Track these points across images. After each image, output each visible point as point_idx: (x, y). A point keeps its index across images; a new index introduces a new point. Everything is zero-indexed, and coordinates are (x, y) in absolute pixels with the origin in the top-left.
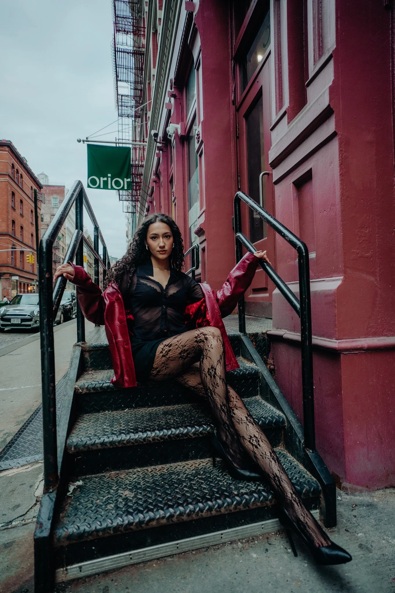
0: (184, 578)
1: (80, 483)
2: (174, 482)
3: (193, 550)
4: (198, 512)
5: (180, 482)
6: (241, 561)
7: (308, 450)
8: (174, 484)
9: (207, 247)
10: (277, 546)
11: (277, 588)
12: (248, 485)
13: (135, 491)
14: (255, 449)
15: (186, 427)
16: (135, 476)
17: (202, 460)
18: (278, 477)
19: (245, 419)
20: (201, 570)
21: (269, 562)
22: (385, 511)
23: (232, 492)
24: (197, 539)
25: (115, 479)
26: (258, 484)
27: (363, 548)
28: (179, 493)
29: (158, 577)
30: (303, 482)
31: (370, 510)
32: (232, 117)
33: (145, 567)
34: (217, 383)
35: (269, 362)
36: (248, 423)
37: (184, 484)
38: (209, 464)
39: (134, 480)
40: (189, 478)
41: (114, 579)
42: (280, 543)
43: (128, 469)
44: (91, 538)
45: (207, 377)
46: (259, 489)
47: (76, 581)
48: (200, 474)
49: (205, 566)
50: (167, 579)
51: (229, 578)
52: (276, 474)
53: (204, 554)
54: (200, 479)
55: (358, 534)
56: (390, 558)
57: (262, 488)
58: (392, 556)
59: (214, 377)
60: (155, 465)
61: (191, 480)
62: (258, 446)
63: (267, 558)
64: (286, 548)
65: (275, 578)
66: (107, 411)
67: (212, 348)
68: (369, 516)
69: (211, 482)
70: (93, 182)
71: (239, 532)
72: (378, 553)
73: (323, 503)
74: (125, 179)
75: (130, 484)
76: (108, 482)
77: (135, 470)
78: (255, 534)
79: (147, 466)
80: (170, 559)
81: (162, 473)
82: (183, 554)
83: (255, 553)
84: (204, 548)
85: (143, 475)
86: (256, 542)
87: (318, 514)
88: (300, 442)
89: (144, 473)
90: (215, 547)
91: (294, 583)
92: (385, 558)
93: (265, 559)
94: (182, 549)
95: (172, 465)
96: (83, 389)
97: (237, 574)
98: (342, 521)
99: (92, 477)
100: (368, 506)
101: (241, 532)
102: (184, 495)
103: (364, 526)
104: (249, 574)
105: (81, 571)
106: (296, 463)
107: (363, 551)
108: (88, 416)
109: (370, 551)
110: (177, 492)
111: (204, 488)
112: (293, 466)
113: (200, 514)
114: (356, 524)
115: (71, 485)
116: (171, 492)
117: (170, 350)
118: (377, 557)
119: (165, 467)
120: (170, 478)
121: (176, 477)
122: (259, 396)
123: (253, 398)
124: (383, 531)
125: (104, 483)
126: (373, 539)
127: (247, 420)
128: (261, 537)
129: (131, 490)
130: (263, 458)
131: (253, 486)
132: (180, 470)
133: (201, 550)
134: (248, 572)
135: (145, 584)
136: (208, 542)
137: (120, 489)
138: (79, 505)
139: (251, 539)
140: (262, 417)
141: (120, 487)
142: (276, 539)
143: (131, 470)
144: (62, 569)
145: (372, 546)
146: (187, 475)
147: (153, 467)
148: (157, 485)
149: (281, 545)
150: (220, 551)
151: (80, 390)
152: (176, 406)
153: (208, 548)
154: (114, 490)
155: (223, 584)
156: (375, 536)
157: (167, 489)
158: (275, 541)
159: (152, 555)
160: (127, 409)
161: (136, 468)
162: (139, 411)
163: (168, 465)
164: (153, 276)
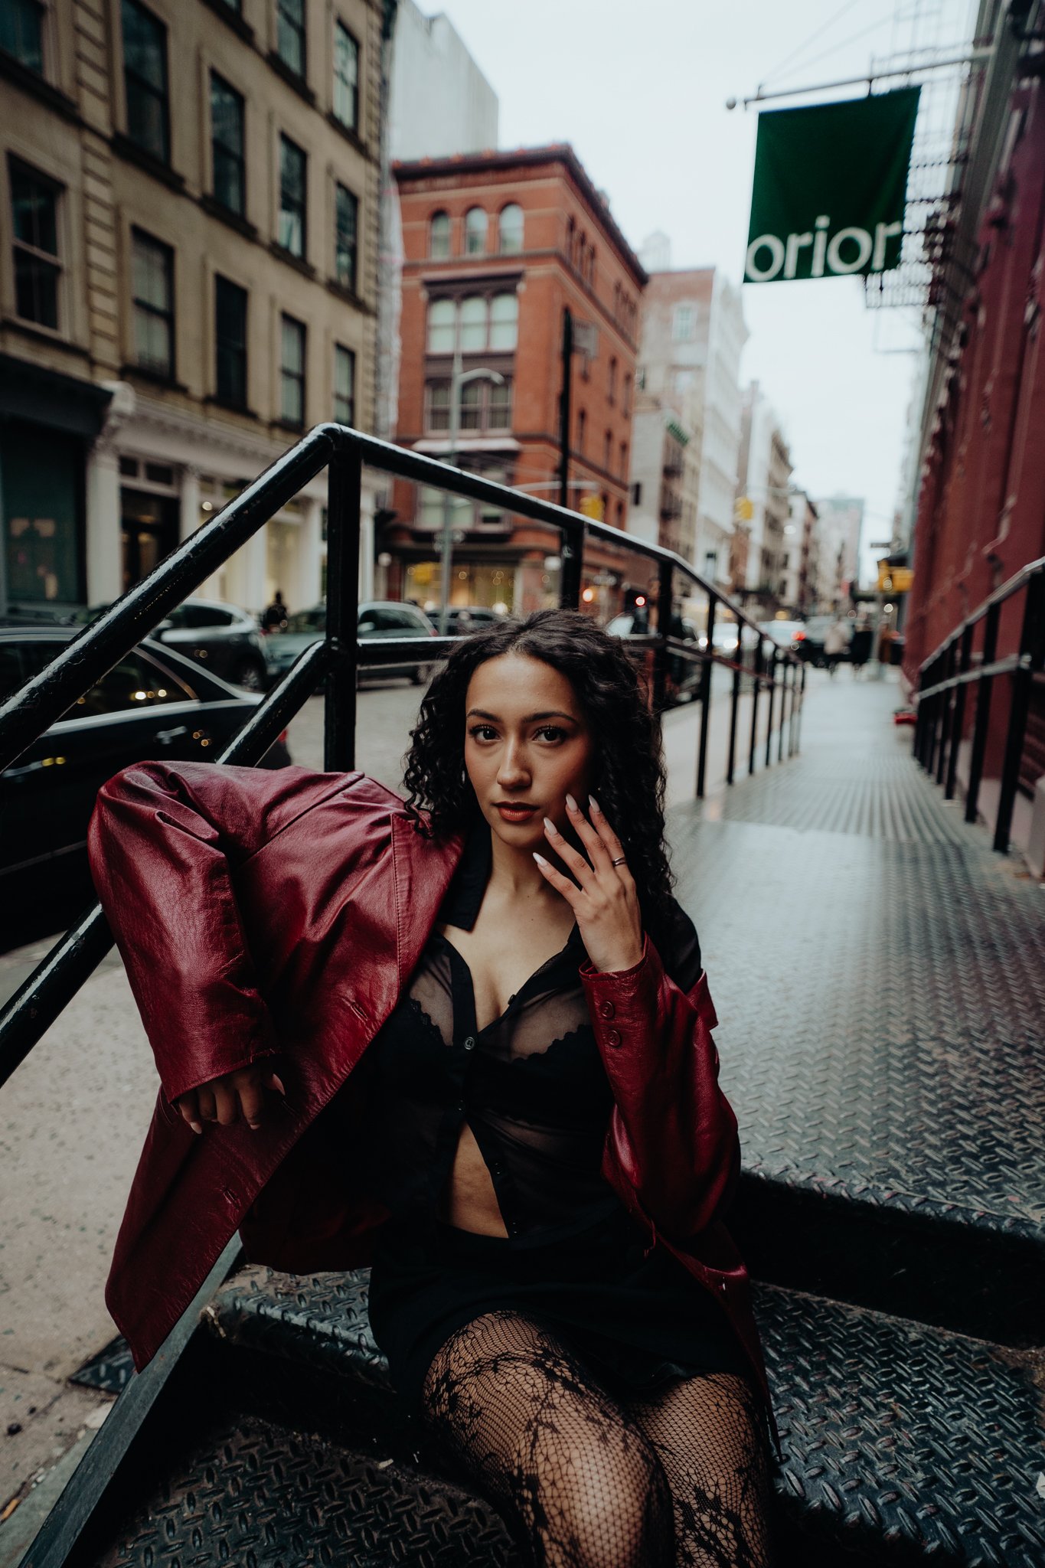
66: (316, 1437)
70: (763, 259)
74: (881, 228)
151: (222, 1332)
160: (391, 1461)
162: (426, 1497)
164: (469, 926)
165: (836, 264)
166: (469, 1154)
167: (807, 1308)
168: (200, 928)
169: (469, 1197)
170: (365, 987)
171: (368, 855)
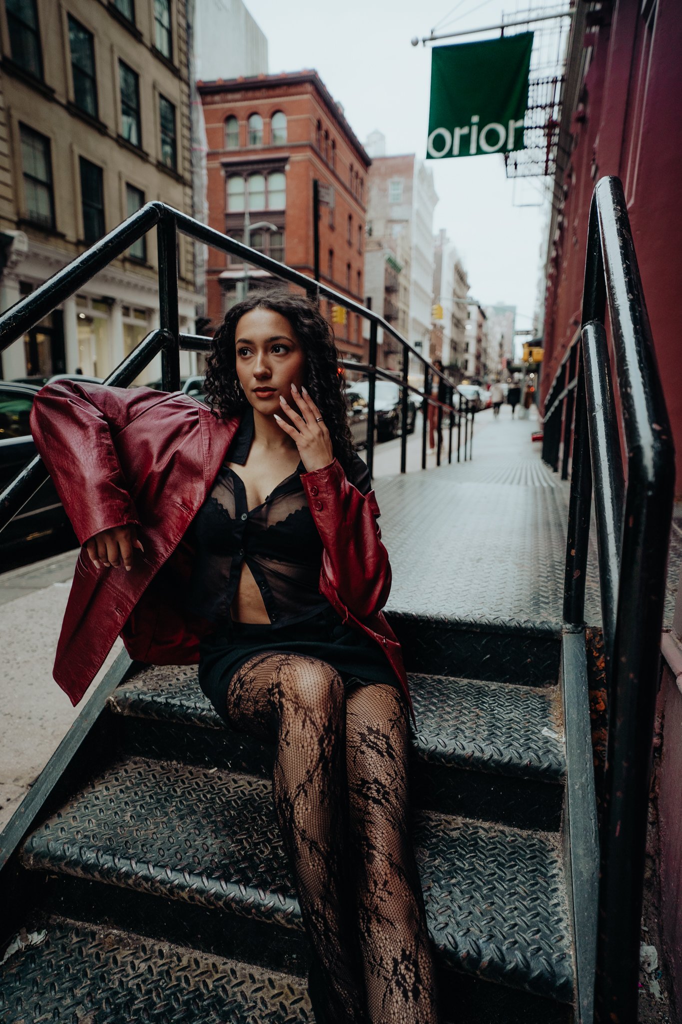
1: (37, 938)
16: (142, 968)
19: (390, 967)
25: (103, 957)
36: (394, 985)
39: (130, 984)
43: (149, 934)
60: (205, 951)
66: (174, 762)
70: (439, 143)
74: (511, 123)
75: (115, 994)
76: (86, 962)
77: (157, 947)
79: (188, 945)
81: (199, 989)
85: (160, 973)
89: (166, 968)
95: (240, 966)
96: (123, 706)
99: (72, 929)
115: (19, 938)
119: (220, 969)
122: (558, 835)
123: (540, 836)
125: (75, 961)
132: (239, 998)
141: (90, 994)
143: (149, 942)
147: (197, 954)
151: (118, 708)
160: (216, 769)
161: (163, 941)
162: (235, 781)
163: (231, 964)
164: (243, 463)
165: (485, 146)
166: (248, 581)
167: (440, 682)
168: (95, 456)
169: (249, 604)
170: (187, 496)
171: (186, 428)
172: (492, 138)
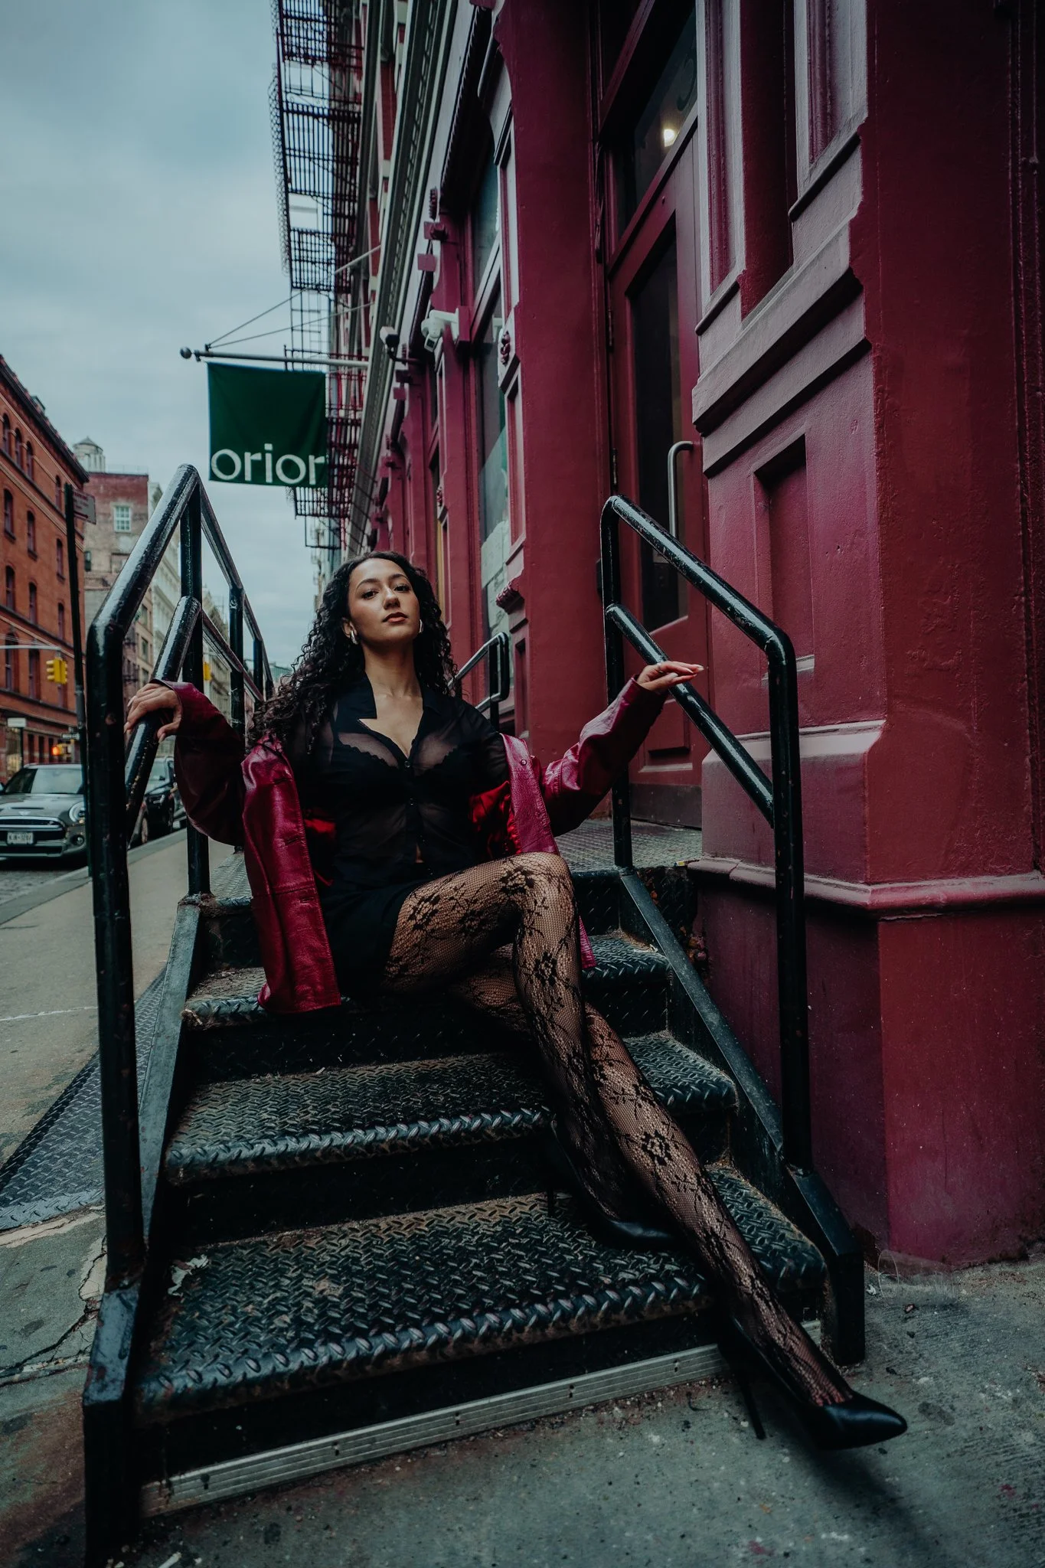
0: (475, 1499)
1: (202, 1262)
2: (448, 1254)
3: (497, 1429)
4: (510, 1329)
5: (463, 1255)
6: (621, 1454)
7: (792, 1170)
8: (446, 1260)
9: (531, 642)
10: (712, 1414)
11: (714, 1518)
12: (640, 1261)
13: (346, 1282)
14: (658, 1167)
15: (477, 1114)
16: (344, 1242)
17: (519, 1199)
18: (717, 1237)
19: (633, 1091)
20: (519, 1477)
21: (693, 1454)
22: (989, 1319)
23: (598, 1279)
24: (509, 1400)
25: (292, 1250)
26: (664, 1257)
27: (930, 1414)
28: (461, 1284)
29: (409, 1497)
30: (780, 1251)
31: (950, 1319)
32: (595, 294)
33: (374, 1474)
34: (560, 999)
35: (692, 943)
36: (640, 1101)
37: (474, 1261)
38: (537, 1208)
39: (343, 1253)
40: (487, 1245)
41: (294, 1504)
42: (720, 1404)
43: (327, 1223)
44: (231, 1403)
45: (532, 982)
46: (668, 1271)
47: (197, 1514)
48: (513, 1235)
49: (529, 1467)
50: (430, 1502)
51: (591, 1497)
52: (712, 1228)
53: (526, 1439)
54: (515, 1246)
55: (918, 1378)
56: (997, 1437)
57: (675, 1268)
58: (1003, 1430)
59: (552, 982)
60: (397, 1214)
61: (490, 1250)
62: (666, 1159)
63: (689, 1444)
64: (735, 1419)
65: (707, 1494)
66: (269, 1076)
67: (546, 908)
68: (947, 1334)
69: (543, 1254)
70: (226, 465)
71: (616, 1381)
72: (969, 1426)
73: (831, 1303)
74: (311, 458)
75: (334, 1263)
76: (277, 1258)
77: (345, 1228)
78: (657, 1384)
79: (377, 1216)
80: (438, 1453)
81: (416, 1234)
82: (472, 1438)
83: (658, 1433)
84: (524, 1422)
85: (366, 1239)
86: (659, 1405)
87: (819, 1330)
88: (772, 1148)
89: (369, 1235)
90: (553, 1420)
91: (755, 1506)
92: (986, 1436)
93: (682, 1446)
94: (469, 1425)
95: (441, 1211)
96: (205, 1018)
97: (611, 1487)
98: (879, 1348)
99: (232, 1247)
100: (944, 1307)
101: (622, 1380)
102: (473, 1288)
103: (933, 1358)
104: (641, 1486)
105: (206, 1487)
106: (761, 1203)
107: (931, 1420)
108: (221, 1087)
109: (949, 1421)
110: (455, 1281)
111: (526, 1271)
112: (755, 1210)
113: (515, 1335)
114: (914, 1355)
115: (177, 1268)
116: (441, 1281)
117: (436, 911)
118: (965, 1435)
119: (424, 1218)
120: (436, 1246)
121: (453, 1242)
122: (666, 1031)
123: (653, 1037)
124: (981, 1370)
125: (263, 1262)
126: (956, 1390)
127: (638, 1093)
128: (672, 1393)
129: (335, 1279)
130: (679, 1190)
131: (652, 1262)
132: (461, 1226)
133: (517, 1428)
134: (640, 1479)
135: (374, 1516)
136: (536, 1408)
137: (307, 1275)
138: (199, 1318)
139: (646, 1399)
140: (675, 1086)
141: (306, 1271)
142: (709, 1397)
143: (334, 1228)
144: (157, 1483)
145: (952, 1408)
146: (480, 1239)
147: (392, 1218)
148: (405, 1266)
149: (723, 1411)
150: (568, 1429)
151: (199, 1021)
152: (452, 1060)
153: (537, 1422)
154: (290, 1279)
155: (575, 1512)
156: (961, 1383)
157: (429, 1273)
158: (708, 1400)
159: (391, 1444)
160: (323, 1069)
161: (348, 1222)
162: (355, 1073)
163: (431, 1213)
164: (374, 716)
165: (282, 477)
172: (290, 469)
